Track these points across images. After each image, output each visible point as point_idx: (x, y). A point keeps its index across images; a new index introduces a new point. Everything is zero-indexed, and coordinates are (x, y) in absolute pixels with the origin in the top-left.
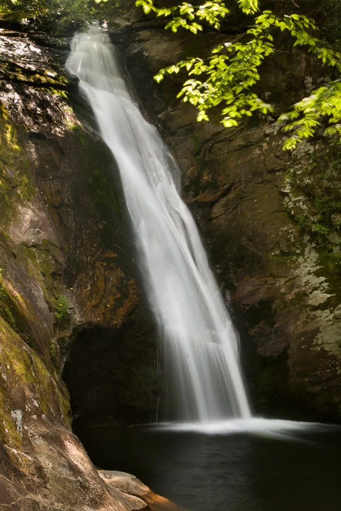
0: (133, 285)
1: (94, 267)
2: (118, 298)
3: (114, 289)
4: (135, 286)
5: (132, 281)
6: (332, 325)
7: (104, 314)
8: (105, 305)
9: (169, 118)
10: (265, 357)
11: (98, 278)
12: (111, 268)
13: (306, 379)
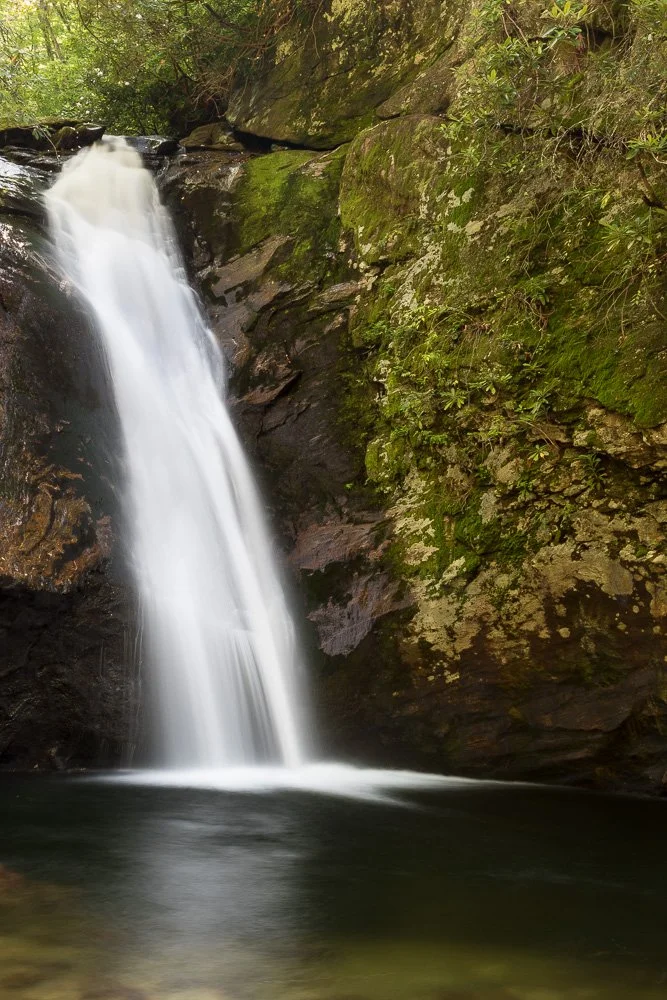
0: (106, 526)
1: (34, 490)
2: (72, 544)
3: (67, 530)
4: (109, 529)
5: (106, 520)
6: (438, 598)
7: (39, 567)
8: (46, 552)
9: (213, 278)
10: (329, 656)
11: (38, 509)
12: (68, 495)
13: (395, 694)
